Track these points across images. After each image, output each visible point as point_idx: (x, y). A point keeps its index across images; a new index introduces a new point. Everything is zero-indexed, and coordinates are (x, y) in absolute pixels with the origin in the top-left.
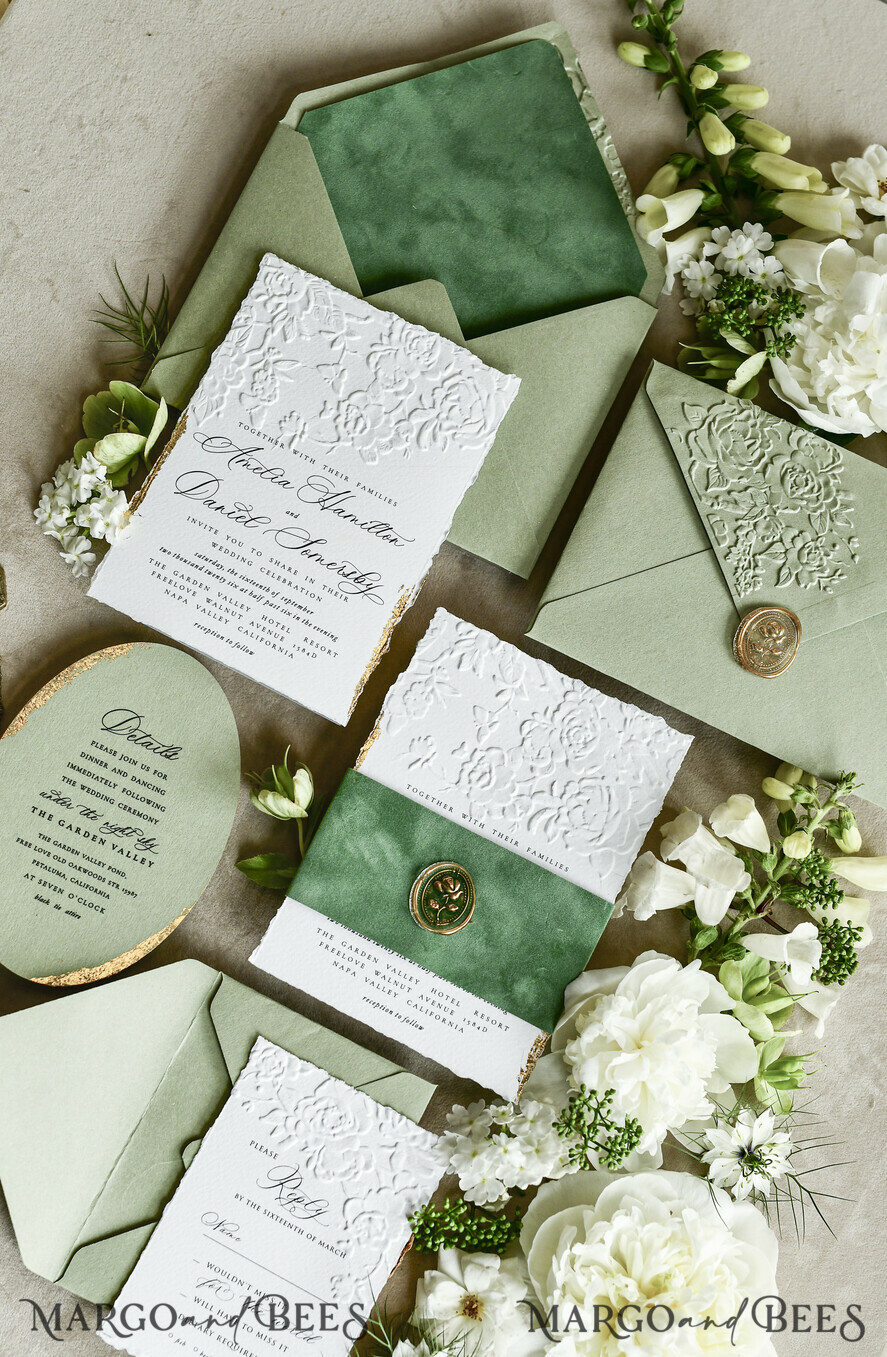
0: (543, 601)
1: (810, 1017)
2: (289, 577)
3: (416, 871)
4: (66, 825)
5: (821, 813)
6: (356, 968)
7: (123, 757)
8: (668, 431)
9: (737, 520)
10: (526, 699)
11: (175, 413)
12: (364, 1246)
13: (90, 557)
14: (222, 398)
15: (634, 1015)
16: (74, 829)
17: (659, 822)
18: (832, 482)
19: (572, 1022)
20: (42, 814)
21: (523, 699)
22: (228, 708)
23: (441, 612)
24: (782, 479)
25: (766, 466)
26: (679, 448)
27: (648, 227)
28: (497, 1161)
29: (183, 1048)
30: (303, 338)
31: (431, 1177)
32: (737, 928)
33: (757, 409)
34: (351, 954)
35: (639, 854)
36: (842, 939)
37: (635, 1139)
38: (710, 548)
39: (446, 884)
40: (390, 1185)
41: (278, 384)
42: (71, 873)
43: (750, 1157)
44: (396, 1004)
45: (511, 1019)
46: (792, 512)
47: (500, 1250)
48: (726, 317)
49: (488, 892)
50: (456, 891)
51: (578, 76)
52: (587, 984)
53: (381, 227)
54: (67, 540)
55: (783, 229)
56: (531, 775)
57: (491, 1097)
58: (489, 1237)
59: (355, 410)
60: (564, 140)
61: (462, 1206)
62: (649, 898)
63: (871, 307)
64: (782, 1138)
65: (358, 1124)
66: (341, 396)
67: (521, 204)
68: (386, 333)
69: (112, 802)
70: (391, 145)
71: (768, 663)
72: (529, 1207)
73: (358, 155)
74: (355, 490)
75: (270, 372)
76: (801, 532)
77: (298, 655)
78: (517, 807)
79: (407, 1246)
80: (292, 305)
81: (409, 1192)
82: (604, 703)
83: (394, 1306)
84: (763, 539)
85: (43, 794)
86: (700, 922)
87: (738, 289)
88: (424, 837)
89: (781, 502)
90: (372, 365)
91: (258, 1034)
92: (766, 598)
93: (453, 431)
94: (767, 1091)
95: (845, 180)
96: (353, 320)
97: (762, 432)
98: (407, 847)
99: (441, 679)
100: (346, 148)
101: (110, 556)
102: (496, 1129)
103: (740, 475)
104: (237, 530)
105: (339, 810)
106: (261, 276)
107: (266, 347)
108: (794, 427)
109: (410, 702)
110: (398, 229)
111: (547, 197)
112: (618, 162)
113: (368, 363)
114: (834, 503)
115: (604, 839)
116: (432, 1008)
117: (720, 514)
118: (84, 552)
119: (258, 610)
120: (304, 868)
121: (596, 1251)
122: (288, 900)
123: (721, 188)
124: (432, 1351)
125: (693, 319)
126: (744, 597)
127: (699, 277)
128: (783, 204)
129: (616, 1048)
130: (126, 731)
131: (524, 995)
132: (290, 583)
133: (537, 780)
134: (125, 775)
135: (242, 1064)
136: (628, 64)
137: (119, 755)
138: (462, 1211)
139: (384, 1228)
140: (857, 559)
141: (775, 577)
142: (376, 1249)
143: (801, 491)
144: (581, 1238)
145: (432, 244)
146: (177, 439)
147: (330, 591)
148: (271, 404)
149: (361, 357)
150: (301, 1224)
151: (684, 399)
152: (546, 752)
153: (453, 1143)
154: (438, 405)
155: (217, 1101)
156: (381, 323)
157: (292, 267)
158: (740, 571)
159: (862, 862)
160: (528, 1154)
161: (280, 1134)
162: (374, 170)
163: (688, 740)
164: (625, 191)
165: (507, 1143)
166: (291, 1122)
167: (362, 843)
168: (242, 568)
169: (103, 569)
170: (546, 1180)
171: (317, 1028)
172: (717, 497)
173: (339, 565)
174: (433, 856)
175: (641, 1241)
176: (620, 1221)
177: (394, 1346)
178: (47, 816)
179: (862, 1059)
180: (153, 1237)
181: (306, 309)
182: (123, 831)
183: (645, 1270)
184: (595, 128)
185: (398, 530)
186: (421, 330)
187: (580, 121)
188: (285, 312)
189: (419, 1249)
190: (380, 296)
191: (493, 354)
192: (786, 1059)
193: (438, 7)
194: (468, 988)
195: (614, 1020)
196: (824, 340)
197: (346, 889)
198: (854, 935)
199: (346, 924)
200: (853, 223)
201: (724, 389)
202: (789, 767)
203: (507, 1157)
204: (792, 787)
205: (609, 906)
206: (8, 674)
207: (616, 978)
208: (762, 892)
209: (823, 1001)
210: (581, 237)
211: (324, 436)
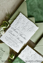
2: (16, 41)
11: (10, 25)
13: (1, 35)
14: (14, 25)
23: (27, 45)
30: (22, 21)
41: (19, 24)
53: (31, 11)
59: (25, 28)
66: (24, 26)
73: (30, 5)
74: (23, 35)
96: (26, 20)
99: (26, 51)
107: (18, 21)
109: (23, 52)
113: (27, 24)
119: (13, 43)
145: (35, 14)
148: (18, 26)
154: (31, 29)
156: (29, 21)
168: (12, 39)
169: (1, 37)
173: (20, 40)
181: (23, 18)
185: (26, 38)
186: (32, 22)
188: (21, 18)
190: (29, 18)
191: (37, 25)
211: (22, 29)
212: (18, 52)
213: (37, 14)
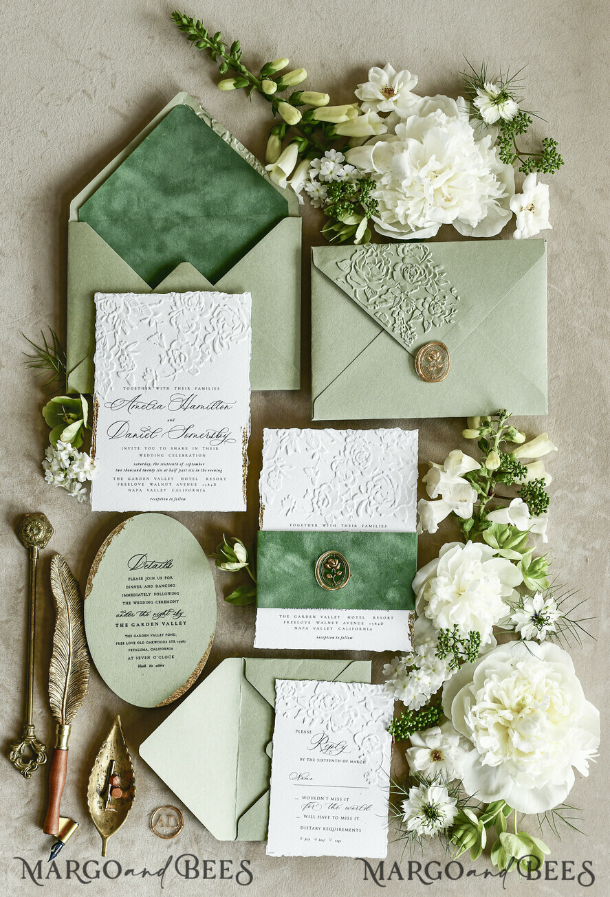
0: (313, 399)
1: (538, 535)
2: (184, 452)
3: (313, 564)
4: (136, 625)
5: (498, 435)
6: (307, 625)
7: (148, 579)
8: (335, 282)
9: (390, 309)
10: (328, 452)
11: (90, 397)
12: (372, 753)
13: (84, 491)
14: (109, 380)
15: (451, 581)
16: (140, 625)
17: (419, 480)
18: (429, 264)
19: (423, 597)
20: (122, 625)
21: (326, 453)
22: (186, 529)
23: (266, 430)
24: (403, 276)
25: (392, 273)
26: (345, 287)
27: (278, 177)
28: (417, 686)
29: (243, 702)
30: (134, 328)
31: (389, 705)
32: (482, 511)
33: (374, 245)
34: (301, 619)
35: (418, 503)
36: (536, 492)
37: (478, 642)
38: (383, 330)
39: (331, 564)
40: (371, 718)
41: (133, 359)
42: (149, 646)
43: (538, 619)
44: (334, 633)
45: (392, 612)
46: (416, 291)
47: (438, 722)
48: (338, 210)
49: (353, 557)
50: (336, 564)
51: (205, 115)
52: (421, 577)
53: (144, 247)
54: (68, 486)
55: (345, 144)
56: (347, 489)
57: (399, 654)
58: (430, 720)
59: (177, 352)
60: (213, 153)
61: (410, 713)
62: (432, 522)
63: (408, 173)
64: (550, 602)
65: (342, 698)
66: (166, 348)
67: (208, 198)
68: (173, 304)
69: (152, 602)
70: (128, 202)
71: (438, 373)
72: (443, 696)
73: (115, 217)
74: (196, 392)
75: (126, 354)
76: (425, 299)
77: (207, 488)
78: (348, 507)
79: (392, 742)
80: (121, 314)
81: (382, 718)
82: (366, 434)
83: (399, 772)
84: (407, 312)
85: (117, 616)
86: (463, 519)
87: (337, 193)
88: (309, 546)
89: (409, 288)
90: (174, 324)
91: (275, 679)
92: (422, 341)
93: (230, 337)
94: (533, 583)
95: (365, 98)
96: (154, 306)
97: (383, 256)
98: (304, 555)
99: (281, 464)
100: (108, 216)
101: (93, 486)
102: (410, 669)
103: (381, 285)
104: (148, 442)
105: (263, 555)
106: (98, 307)
107: (118, 343)
108: (397, 245)
109: (272, 484)
110: (153, 243)
111: (218, 188)
112: (246, 150)
113: (171, 324)
114: (435, 275)
115: (397, 503)
116: (352, 626)
117: (381, 311)
118: (80, 490)
119: (177, 476)
120: (259, 590)
121: (485, 702)
122: (259, 610)
123: (305, 136)
124: (427, 787)
125: (321, 209)
126: (411, 346)
127: (315, 189)
128: (339, 131)
129: (448, 602)
130: (142, 565)
131: (394, 598)
132: (186, 455)
133: (351, 489)
134: (152, 586)
135: (274, 697)
136: (227, 92)
137: (144, 579)
138: (411, 715)
139: (378, 740)
140: (459, 298)
141: (422, 328)
142: (379, 752)
143: (416, 277)
144: (474, 703)
145: (175, 243)
146: (97, 410)
147: (207, 448)
148: (134, 370)
149: (166, 323)
150: (338, 757)
151: (336, 261)
152: (349, 474)
153: (392, 685)
154: (216, 328)
155: (270, 719)
156: (168, 300)
157: (111, 294)
158: (403, 334)
159: (529, 446)
160: (430, 675)
161: (308, 721)
162: (126, 220)
163: (416, 433)
164: (257, 164)
165: (418, 674)
166: (310, 712)
167: (281, 564)
168: (159, 460)
169: (93, 494)
170: (444, 683)
171: (301, 661)
172: (375, 303)
173: (206, 433)
174: (319, 553)
175: (503, 689)
176: (489, 686)
177: (408, 792)
178: (124, 625)
180: (271, 797)
181: (128, 313)
182: (164, 614)
183: (511, 702)
184: (226, 139)
185: (226, 401)
186: (190, 294)
187: (217, 139)
188: (119, 320)
189: (398, 740)
190: (160, 286)
191: (230, 286)
192: (535, 563)
193: (117, 112)
194: (364, 608)
195: (442, 590)
196: (392, 193)
197: (284, 591)
198: (541, 483)
199: (292, 607)
200: (380, 123)
201: (354, 244)
202: (472, 418)
203: (421, 682)
204: (478, 429)
205: (415, 534)
206: (71, 563)
207: (434, 567)
208: (486, 486)
209: (541, 525)
210: (246, 199)
211: (167, 373)
212: (241, 506)
213: (188, 233)
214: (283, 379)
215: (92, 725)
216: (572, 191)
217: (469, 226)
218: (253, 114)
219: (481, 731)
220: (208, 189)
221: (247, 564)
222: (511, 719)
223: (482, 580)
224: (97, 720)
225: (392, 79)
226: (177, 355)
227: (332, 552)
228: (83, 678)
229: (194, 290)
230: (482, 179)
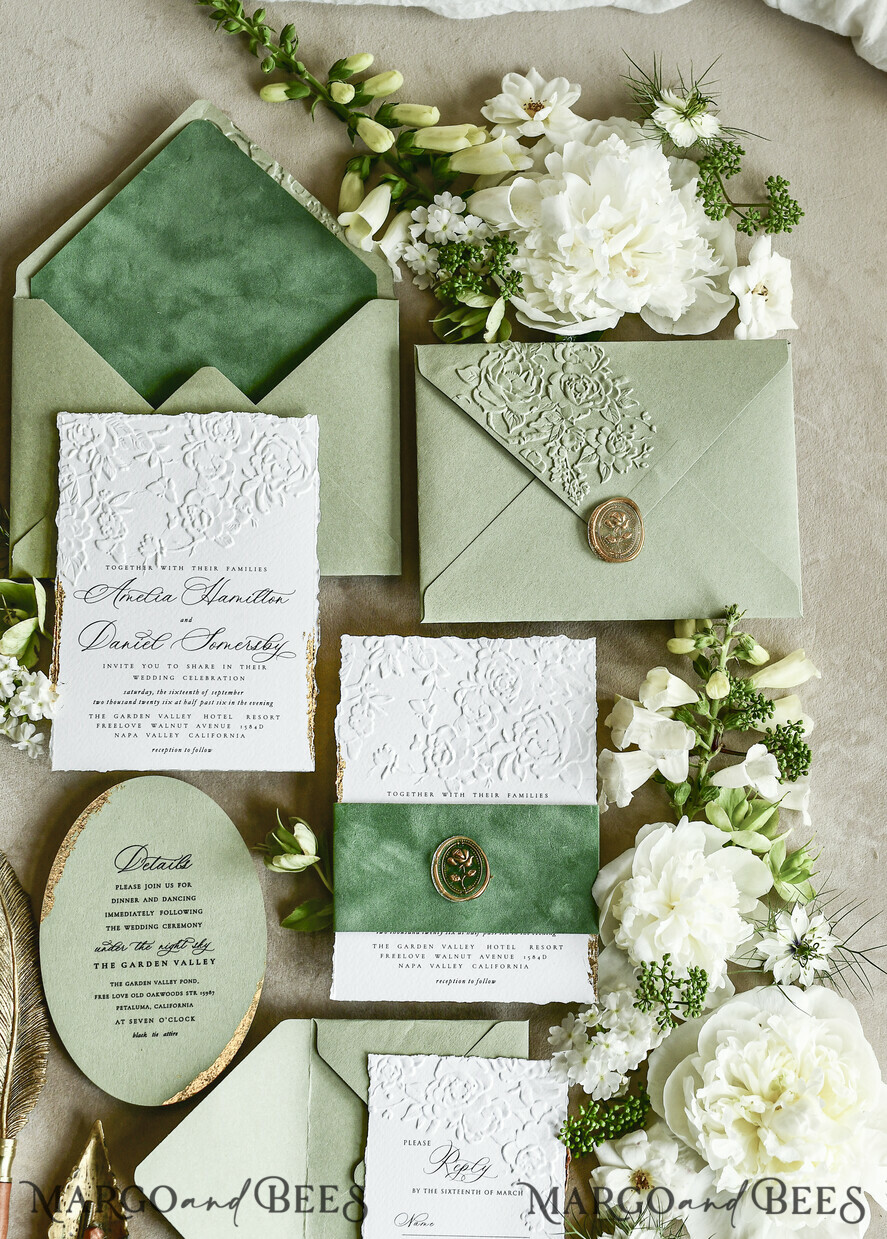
0: (422, 589)
1: (795, 813)
2: (209, 672)
3: (428, 859)
4: (129, 965)
5: (725, 648)
6: (420, 961)
7: (147, 887)
8: (454, 399)
9: (544, 445)
10: (447, 675)
11: (49, 583)
13: (39, 737)
14: (82, 553)
15: (655, 884)
16: (137, 965)
17: (600, 720)
18: (605, 375)
19: (610, 914)
20: (105, 966)
21: (445, 676)
22: (212, 802)
23: (345, 638)
24: (565, 393)
25: (547, 388)
26: (471, 409)
27: (358, 236)
28: (605, 1057)
29: (313, 1095)
30: (123, 470)
31: (559, 1095)
32: (703, 772)
33: (517, 344)
34: (409, 951)
35: (598, 755)
36: (788, 740)
37: (703, 983)
38: (535, 478)
39: (457, 857)
40: (530, 1118)
41: (121, 519)
42: (151, 1002)
43: (801, 949)
44: (466, 973)
45: (561, 938)
46: (585, 416)
47: (642, 1124)
48: (457, 285)
49: (494, 846)
50: (466, 858)
51: (239, 136)
52: (607, 879)
53: (140, 342)
54: (12, 732)
55: (466, 186)
56: (481, 735)
57: (575, 1008)
58: (628, 1119)
59: (195, 509)
60: (254, 197)
61: (595, 1105)
62: (622, 787)
64: (819, 920)
65: (482, 1084)
66: (178, 503)
67: (245, 266)
68: (189, 432)
69: (156, 927)
70: (114, 270)
71: (625, 548)
72: (648, 1079)
73: (92, 292)
74: (228, 575)
75: (110, 512)
76: (600, 429)
77: (247, 732)
78: (483, 765)
79: (567, 1159)
80: (101, 447)
81: (549, 1116)
82: (511, 646)
84: (573, 449)
85: (97, 950)
86: (672, 784)
87: (455, 258)
88: (420, 828)
89: (573, 413)
90: (190, 464)
91: (367, 1054)
92: (599, 496)
93: (283, 486)
94: (789, 890)
95: (497, 118)
96: (157, 435)
97: (531, 362)
98: (411, 843)
99: (372, 693)
100: (79, 290)
101: (55, 729)
102: (592, 1032)
103: (529, 407)
104: (148, 655)
105: (343, 842)
106: (62, 435)
107: (96, 493)
108: (554, 344)
109: (356, 725)
110: (155, 337)
111: (263, 251)
112: (307, 193)
113: (186, 464)
114: (615, 392)
115: (564, 756)
116: (494, 962)
117: (530, 446)
118: (32, 736)
119: (197, 713)
120: (338, 901)
121: (717, 1085)
122: (338, 935)
123: (401, 173)
124: (627, 1232)
125: (429, 291)
126: (581, 504)
127: (419, 257)
128: (457, 165)
129: (654, 919)
130: (140, 864)
131: (562, 914)
132: (213, 678)
133: (488, 736)
134: (155, 899)
135: (365, 1084)
136: (274, 104)
137: (143, 887)
138: (597, 1110)
139: (542, 1155)
140: (654, 428)
141: (597, 475)
142: (545, 1175)
143: (584, 395)
144: (700, 1083)
145: (190, 338)
146: (62, 604)
147: (248, 667)
148: (124, 538)
149: (178, 462)
150: (476, 1186)
151: (455, 367)
152: (485, 710)
153: (563, 1060)
154: (259, 471)
155: (360, 1124)
156: (180, 426)
157: (85, 415)
158: (567, 485)
159: (775, 668)
160: (626, 1039)
161: (423, 1124)
162: (110, 299)
163: (591, 643)
164: (324, 215)
165: (606, 1038)
166: (428, 1109)
167: (374, 859)
168: (167, 686)
169: (55, 743)
170: (650, 1052)
171: (411, 1024)
172: (520, 434)
173: (245, 642)
174: (436, 840)
175: (747, 1061)
176: (723, 1054)
178: (109, 966)
179: (851, 824)
181: (114, 445)
182: (177, 946)
183: (761, 1083)
184: (274, 174)
185: (278, 590)
186: (216, 416)
187: (259, 175)
188: (98, 456)
189: (577, 1156)
190: (166, 405)
191: (283, 405)
192: (792, 856)
193: (95, 131)
194: (514, 930)
195: (642, 898)
196: (543, 262)
197: (380, 903)
198: (797, 729)
199: (394, 930)
200: (521, 154)
201: (483, 341)
202: (682, 622)
203: (611, 1051)
204: (693, 638)
205: (594, 807)
206: (18, 864)
207: (628, 861)
208: (709, 733)
209: (798, 796)
210: (307, 270)
211: (180, 543)
212: (304, 761)
214: (372, 558)
215: (54, 1141)
216: (827, 272)
217: (669, 319)
218: (318, 140)
219: (712, 1134)
220: (244, 252)
221: (318, 858)
222: (762, 1111)
223: (707, 878)
224: (62, 1133)
225: (539, 90)
226: (195, 512)
227: (457, 838)
228: (38, 1058)
229: (222, 409)
230: (686, 245)
